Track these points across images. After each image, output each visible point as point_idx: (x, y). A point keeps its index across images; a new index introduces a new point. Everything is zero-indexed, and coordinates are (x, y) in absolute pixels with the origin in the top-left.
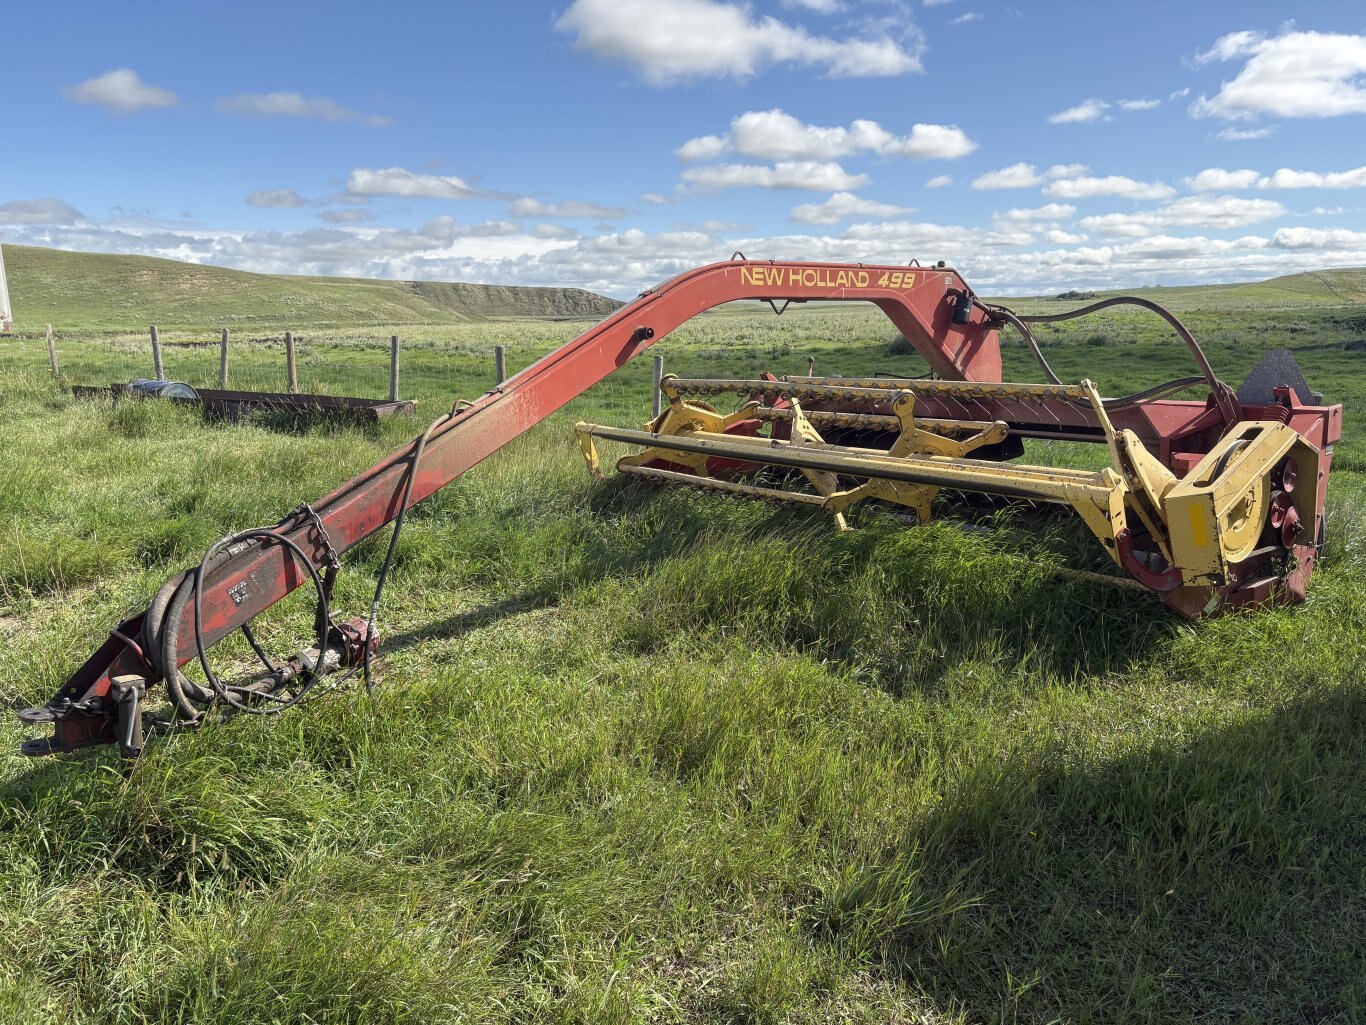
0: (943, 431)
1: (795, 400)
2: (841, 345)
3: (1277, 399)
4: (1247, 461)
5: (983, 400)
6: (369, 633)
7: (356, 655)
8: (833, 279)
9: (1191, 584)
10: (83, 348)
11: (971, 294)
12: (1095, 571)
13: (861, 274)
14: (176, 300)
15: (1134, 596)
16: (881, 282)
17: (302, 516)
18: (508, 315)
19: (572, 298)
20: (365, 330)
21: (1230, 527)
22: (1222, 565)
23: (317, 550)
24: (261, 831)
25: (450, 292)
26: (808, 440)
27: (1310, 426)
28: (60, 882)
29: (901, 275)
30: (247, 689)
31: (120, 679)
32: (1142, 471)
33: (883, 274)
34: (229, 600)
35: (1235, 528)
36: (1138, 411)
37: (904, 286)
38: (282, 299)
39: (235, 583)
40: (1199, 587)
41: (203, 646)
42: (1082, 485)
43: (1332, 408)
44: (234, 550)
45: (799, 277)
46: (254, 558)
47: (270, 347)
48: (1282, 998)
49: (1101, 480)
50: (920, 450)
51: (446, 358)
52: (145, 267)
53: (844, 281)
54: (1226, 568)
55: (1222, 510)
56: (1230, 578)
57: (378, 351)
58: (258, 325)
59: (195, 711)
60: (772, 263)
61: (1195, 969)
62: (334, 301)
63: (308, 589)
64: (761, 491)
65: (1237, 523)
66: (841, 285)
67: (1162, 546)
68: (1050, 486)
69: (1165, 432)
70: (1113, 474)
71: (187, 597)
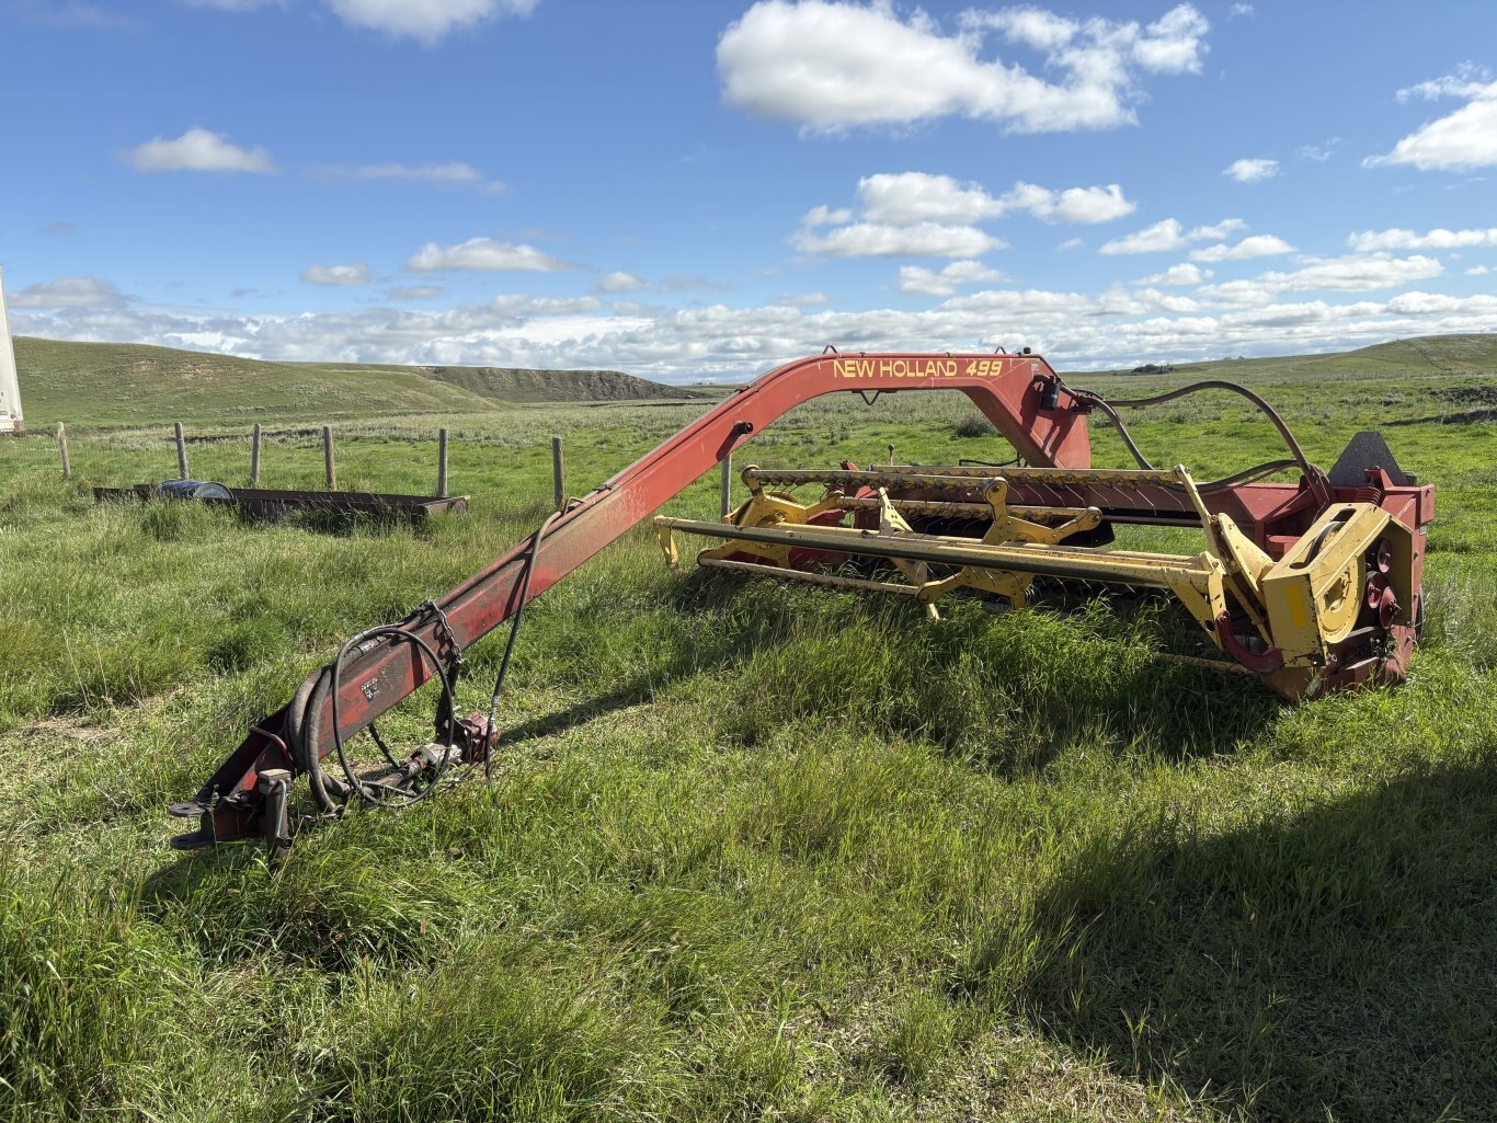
0: (1035, 518)
1: (882, 490)
2: (903, 428)
3: (1369, 480)
4: (1341, 544)
5: (1076, 487)
6: (490, 728)
7: (476, 749)
8: (922, 369)
9: (1292, 665)
10: (81, 446)
11: (1058, 380)
12: (1196, 656)
13: (949, 363)
14: (177, 392)
15: (1235, 679)
16: (969, 371)
17: (427, 613)
18: (539, 401)
19: (608, 381)
20: (385, 420)
21: (1327, 607)
22: (1321, 645)
23: (442, 646)
24: (414, 914)
25: (475, 377)
26: (896, 530)
27: (1403, 506)
28: (223, 967)
29: (988, 363)
30: (378, 783)
31: (268, 773)
32: (1238, 554)
33: (971, 362)
34: (362, 696)
35: (1333, 609)
36: (1231, 494)
37: (992, 374)
38: (294, 389)
39: (366, 678)
40: (1299, 668)
41: (340, 741)
42: (1181, 569)
43: (1424, 489)
44: (366, 647)
45: (889, 369)
46: (384, 655)
47: (283, 441)
48: (1394, 1039)
49: (1200, 563)
50: (1013, 537)
51: (479, 449)
52: (143, 357)
53: (933, 371)
54: (1325, 648)
55: (1320, 590)
56: (1330, 659)
57: (402, 443)
58: (267, 417)
59: (333, 805)
60: (863, 355)
61: (1312, 1018)
62: (351, 389)
63: (434, 683)
64: (852, 582)
65: (1334, 605)
66: (931, 375)
67: (1261, 628)
68: (1149, 571)
69: (1258, 517)
70: (1210, 558)
71: (325, 694)
